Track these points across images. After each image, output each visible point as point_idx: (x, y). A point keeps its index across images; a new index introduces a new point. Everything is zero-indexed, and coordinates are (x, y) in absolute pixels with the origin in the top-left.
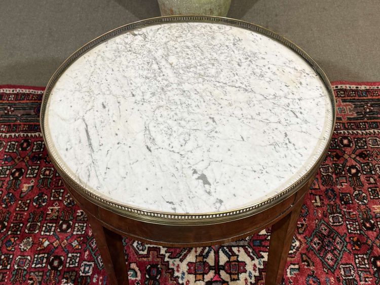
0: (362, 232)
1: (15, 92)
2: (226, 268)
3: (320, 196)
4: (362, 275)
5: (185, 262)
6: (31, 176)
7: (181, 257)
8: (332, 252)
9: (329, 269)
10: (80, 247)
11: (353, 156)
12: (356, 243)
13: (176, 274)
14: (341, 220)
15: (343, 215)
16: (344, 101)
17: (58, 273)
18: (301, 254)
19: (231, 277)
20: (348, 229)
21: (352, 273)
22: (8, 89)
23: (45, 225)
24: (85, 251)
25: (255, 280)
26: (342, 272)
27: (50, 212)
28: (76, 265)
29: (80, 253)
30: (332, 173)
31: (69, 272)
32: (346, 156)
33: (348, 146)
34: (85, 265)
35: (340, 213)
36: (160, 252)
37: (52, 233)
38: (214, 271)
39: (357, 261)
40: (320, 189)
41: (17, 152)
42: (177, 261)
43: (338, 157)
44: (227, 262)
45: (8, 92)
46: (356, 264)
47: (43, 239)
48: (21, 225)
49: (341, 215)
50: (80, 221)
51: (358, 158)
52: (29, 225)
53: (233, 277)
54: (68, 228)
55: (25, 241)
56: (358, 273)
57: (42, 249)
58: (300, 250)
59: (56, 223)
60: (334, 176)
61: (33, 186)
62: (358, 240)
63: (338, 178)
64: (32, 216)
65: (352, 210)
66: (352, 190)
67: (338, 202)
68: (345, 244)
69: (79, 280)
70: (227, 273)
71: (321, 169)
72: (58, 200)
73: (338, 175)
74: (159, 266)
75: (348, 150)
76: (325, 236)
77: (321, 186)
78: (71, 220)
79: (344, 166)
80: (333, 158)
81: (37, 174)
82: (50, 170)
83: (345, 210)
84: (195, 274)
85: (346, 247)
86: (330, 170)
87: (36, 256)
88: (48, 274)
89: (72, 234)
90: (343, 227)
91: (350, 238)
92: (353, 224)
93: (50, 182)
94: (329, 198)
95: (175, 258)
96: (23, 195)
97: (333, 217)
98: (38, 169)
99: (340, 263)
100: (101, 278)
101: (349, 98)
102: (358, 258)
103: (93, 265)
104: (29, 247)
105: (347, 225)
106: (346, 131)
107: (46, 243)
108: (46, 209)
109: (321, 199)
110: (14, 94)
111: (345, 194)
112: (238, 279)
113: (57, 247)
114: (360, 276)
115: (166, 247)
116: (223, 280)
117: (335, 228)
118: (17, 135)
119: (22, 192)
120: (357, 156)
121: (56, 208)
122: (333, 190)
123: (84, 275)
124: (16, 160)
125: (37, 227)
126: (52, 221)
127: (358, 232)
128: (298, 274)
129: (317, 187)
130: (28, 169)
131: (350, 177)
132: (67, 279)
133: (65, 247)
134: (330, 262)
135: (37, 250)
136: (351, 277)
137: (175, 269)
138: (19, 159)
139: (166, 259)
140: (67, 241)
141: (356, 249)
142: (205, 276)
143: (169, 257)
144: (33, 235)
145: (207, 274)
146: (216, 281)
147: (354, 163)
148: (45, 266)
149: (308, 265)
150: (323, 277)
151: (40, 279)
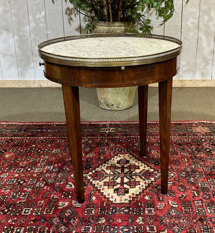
0: (212, 171)
1: (7, 124)
2: (128, 183)
3: (187, 158)
4: (212, 186)
5: (102, 182)
6: (12, 152)
7: (100, 180)
8: (193, 177)
9: (192, 184)
10: (38, 176)
11: (208, 145)
12: (209, 174)
13: (96, 186)
14: (199, 166)
15: (201, 165)
16: (203, 127)
17: (23, 186)
18: (175, 179)
19: (130, 187)
20: (204, 170)
21: (206, 185)
22: (3, 123)
23: (17, 169)
24: (41, 178)
25: (146, 188)
26: (200, 185)
27: (21, 164)
28: (34, 183)
29: (37, 178)
30: (195, 151)
31: (29, 185)
32: (204, 145)
33: (205, 141)
34: (40, 183)
35: (199, 164)
36: (87, 178)
37: (21, 172)
38: (120, 185)
39: (209, 181)
40: (187, 156)
41: (5, 144)
42: (98, 181)
43: (199, 145)
44: (129, 181)
45: (3, 124)
46: (208, 182)
47: (15, 174)
48: (3, 169)
49: (200, 165)
50: (39, 168)
51: (211, 146)
52: (7, 168)
53: (131, 187)
54: (31, 170)
55: (4, 174)
56: (209, 185)
57: (14, 177)
58: (174, 177)
59: (24, 168)
60: (196, 152)
61: (12, 156)
62: (210, 173)
63: (199, 152)
64: (10, 165)
65: (206, 163)
66: (207, 157)
67: (198, 160)
68: (202, 175)
69: (35, 188)
70: (128, 185)
71: (189, 149)
72: (27, 160)
73: (199, 151)
74: (86, 183)
75: (205, 143)
76: (189, 172)
78: (34, 167)
79: (202, 148)
80: (196, 146)
81: (15, 151)
82: (23, 150)
83: (202, 163)
84: (108, 186)
85: (202, 176)
86: (194, 149)
87: (10, 180)
88: (16, 186)
89: (34, 172)
90: (201, 169)
91: (205, 173)
92: (207, 168)
93: (23, 154)
94: (193, 159)
95: (96, 180)
96: (5, 158)
97: (195, 166)
98: (16, 150)
99: (198, 181)
100: (49, 187)
101: (206, 126)
102: (210, 180)
103: (45, 183)
104: (6, 177)
105: (203, 168)
106: (204, 137)
107: (17, 175)
108: (19, 163)
109: (187, 159)
110: (7, 125)
111: (203, 158)
112: (135, 187)
113: (23, 177)
114: (210, 186)
115: (91, 176)
116: (125, 188)
117: (196, 169)
118: (6, 138)
119: (5, 157)
120: (210, 145)
121: (25, 163)
122: (195, 156)
123: (39, 186)
124: (3, 146)
125: (12, 169)
126: (22, 167)
127: (210, 171)
128: (172, 185)
129: (186, 155)
130: (10, 149)
131: (206, 152)
132: (28, 188)
133: (28, 177)
134: (192, 181)
135: (11, 178)
136: (205, 187)
137: (96, 184)
138: (5, 146)
139: (91, 181)
140: (30, 174)
141: (208, 177)
142: (114, 187)
143: (92, 180)
144: (9, 172)
145: (115, 186)
146: (121, 188)
147: (208, 147)
148: (15, 183)
149: (179, 182)
150: (188, 187)
151: (11, 188)
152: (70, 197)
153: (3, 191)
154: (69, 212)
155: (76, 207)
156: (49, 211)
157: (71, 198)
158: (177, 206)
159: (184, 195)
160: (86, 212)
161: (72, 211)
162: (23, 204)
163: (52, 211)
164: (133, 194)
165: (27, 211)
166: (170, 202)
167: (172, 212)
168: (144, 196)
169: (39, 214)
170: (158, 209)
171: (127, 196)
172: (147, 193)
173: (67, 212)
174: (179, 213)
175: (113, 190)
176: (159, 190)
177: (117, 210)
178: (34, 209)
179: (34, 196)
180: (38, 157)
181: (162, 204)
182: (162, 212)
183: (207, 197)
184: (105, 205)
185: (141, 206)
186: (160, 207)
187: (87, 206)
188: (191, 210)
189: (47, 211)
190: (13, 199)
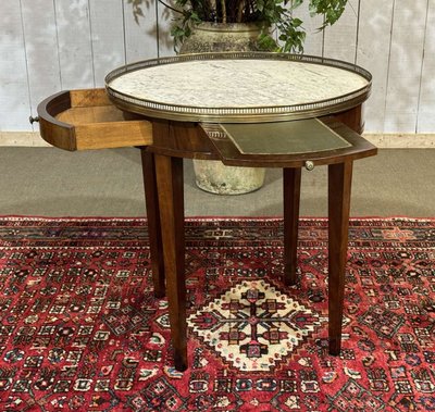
0: (422, 313)
2: (265, 335)
3: (374, 289)
5: (217, 332)
6: (38, 275)
7: (212, 329)
8: (387, 325)
9: (384, 337)
10: (94, 322)
11: (413, 264)
12: (416, 320)
13: (206, 340)
14: (398, 305)
15: (400, 302)
17: (69, 339)
18: (353, 327)
19: (270, 342)
20: (406, 311)
21: (411, 339)
22: (13, 218)
23: (53, 307)
24: (100, 324)
25: (299, 343)
26: (400, 339)
27: (59, 299)
28: (90, 333)
29: (94, 325)
30: (389, 275)
31: (80, 338)
33: (408, 258)
34: (100, 333)
35: (397, 301)
36: (187, 325)
37: (61, 313)
38: (250, 338)
39: (417, 332)
40: (374, 285)
42: (208, 332)
44: (266, 332)
45: (13, 220)
46: (415, 334)
47: (51, 316)
48: (26, 307)
50: (94, 305)
51: (418, 266)
52: (34, 306)
54: (80, 309)
55: (30, 317)
56: (417, 340)
57: (50, 323)
58: (351, 324)
59: (66, 306)
60: (391, 277)
62: (418, 318)
64: (38, 301)
66: (412, 286)
67: (395, 294)
68: (403, 321)
69: (93, 343)
70: (266, 339)
72: (69, 291)
76: (379, 315)
81: (45, 274)
82: (60, 272)
83: (403, 299)
84: (229, 340)
85: (404, 323)
87: (43, 327)
88: (56, 339)
89: (85, 313)
90: (401, 310)
91: (408, 317)
92: (412, 308)
93: (60, 280)
94: (385, 291)
95: (205, 329)
96: (28, 287)
97: (389, 303)
98: (46, 270)
99: (397, 333)
100: (119, 342)
102: (418, 330)
103: (109, 333)
104: (34, 321)
105: (405, 308)
107: (54, 319)
108: (55, 296)
109: (375, 292)
110: (21, 221)
111: (404, 289)
112: (279, 343)
113: (67, 322)
114: (420, 342)
115: (195, 322)
116: (262, 344)
117: (392, 310)
118: (22, 248)
119: (27, 285)
120: (417, 264)
121: (66, 296)
122: (389, 286)
123: (98, 340)
124: (21, 264)
125: (45, 308)
126: (61, 305)
127: (418, 313)
128: (349, 340)
129: (371, 284)
130: (35, 270)
132: (78, 342)
133: (76, 321)
134: (386, 332)
135: (44, 324)
136: (410, 343)
137: (205, 337)
138: (24, 264)
139: (195, 330)
140: (79, 318)
141: (415, 324)
142: (241, 342)
143: (198, 329)
144: (39, 313)
145: (242, 340)
146: (253, 345)
147: (414, 269)
148: (53, 334)
149: (361, 334)
150: (378, 343)
151: (47, 342)
152: (159, 360)
153: (33, 348)
154: (161, 387)
155: (172, 378)
156: (123, 384)
157: (162, 362)
158: (359, 377)
159: (372, 358)
160: (192, 386)
161: (166, 385)
162: (74, 371)
163: (130, 384)
164: (276, 356)
165: (83, 384)
166: (346, 371)
167: (351, 388)
168: (298, 358)
169: (107, 389)
171: (265, 359)
172: (302, 353)
173: (156, 387)
174: (363, 390)
175: (238, 347)
176: (324, 348)
177: (249, 384)
178: (95, 380)
179: (93, 358)
180: (90, 286)
181: (332, 374)
182: (332, 388)
183: (415, 362)
184: (225, 375)
185: (293, 377)
188: (385, 385)
189: (120, 384)
190: (54, 363)
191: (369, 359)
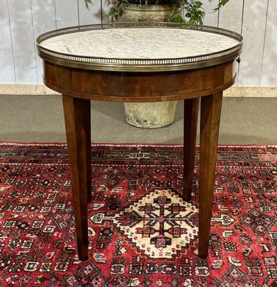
1: (1, 144)
2: (170, 231)
3: (252, 198)
5: (134, 228)
6: (9, 183)
7: (131, 225)
8: (262, 225)
9: (259, 234)
10: (44, 218)
13: (126, 233)
14: (269, 209)
15: (271, 207)
16: (273, 154)
17: (25, 231)
18: (235, 226)
19: (173, 236)
23: (16, 207)
24: (49, 220)
25: (195, 238)
26: (271, 235)
27: (22, 201)
28: (41, 227)
29: (44, 221)
30: (263, 187)
31: (34, 230)
32: (275, 179)
34: (48, 227)
35: (269, 206)
36: (113, 222)
37: (22, 211)
38: (159, 233)
40: (252, 194)
42: (127, 227)
43: (268, 179)
44: (171, 228)
47: (13, 214)
50: (47, 206)
52: (3, 206)
53: (175, 235)
54: (35, 209)
57: (13, 219)
58: (234, 223)
59: (25, 206)
60: (265, 189)
61: (9, 188)
63: (268, 190)
64: (6, 202)
67: (268, 200)
68: (274, 221)
69: (42, 234)
70: (170, 234)
71: (254, 185)
72: (29, 195)
73: (268, 188)
74: (111, 229)
76: (256, 217)
77: (254, 193)
78: (39, 205)
79: (273, 184)
80: (264, 180)
81: (13, 182)
82: (24, 181)
83: (273, 205)
84: (143, 234)
85: (274, 223)
86: (261, 185)
87: (7, 222)
88: (16, 231)
89: (39, 212)
90: (272, 213)
93: (23, 187)
94: (260, 199)
95: (126, 225)
97: (263, 208)
98: (14, 180)
99: (269, 231)
100: (61, 234)
103: (55, 227)
104: (1, 217)
106: (275, 168)
107: (16, 216)
108: (18, 199)
111: (274, 197)
112: (180, 237)
113: (25, 218)
115: (118, 220)
116: (166, 237)
117: (265, 213)
121: (26, 199)
122: (263, 195)
123: (46, 232)
125: (10, 208)
126: (22, 205)
128: (232, 235)
129: (250, 193)
130: (6, 180)
132: (32, 233)
133: (32, 218)
134: (260, 230)
135: (8, 219)
137: (125, 231)
139: (118, 226)
140: (34, 215)
143: (120, 225)
144: (5, 212)
145: (152, 234)
146: (161, 238)
148: (14, 227)
149: (241, 231)
150: (254, 238)
151: (9, 233)
152: (90, 248)
154: (90, 270)
155: (98, 263)
156: (61, 266)
157: (92, 250)
158: (240, 265)
159: (250, 250)
160: (112, 269)
161: (93, 268)
162: (26, 255)
163: (66, 266)
164: (178, 246)
165: (31, 266)
166: (230, 259)
167: (234, 274)
168: (193, 249)
169: (49, 270)
170: (213, 269)
171: (169, 249)
172: (196, 245)
173: (86, 269)
174: (243, 275)
175: (149, 239)
177: (156, 268)
178: (40, 263)
179: (41, 246)
180: (45, 192)
181: (219, 262)
182: (218, 273)
184: (138, 260)
185: (189, 263)
186: (216, 266)
187: (115, 262)
188: (260, 271)
189: (59, 266)
190: (12, 249)
191: (248, 251)
